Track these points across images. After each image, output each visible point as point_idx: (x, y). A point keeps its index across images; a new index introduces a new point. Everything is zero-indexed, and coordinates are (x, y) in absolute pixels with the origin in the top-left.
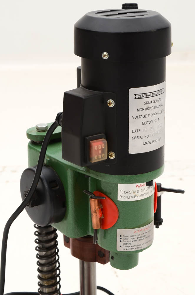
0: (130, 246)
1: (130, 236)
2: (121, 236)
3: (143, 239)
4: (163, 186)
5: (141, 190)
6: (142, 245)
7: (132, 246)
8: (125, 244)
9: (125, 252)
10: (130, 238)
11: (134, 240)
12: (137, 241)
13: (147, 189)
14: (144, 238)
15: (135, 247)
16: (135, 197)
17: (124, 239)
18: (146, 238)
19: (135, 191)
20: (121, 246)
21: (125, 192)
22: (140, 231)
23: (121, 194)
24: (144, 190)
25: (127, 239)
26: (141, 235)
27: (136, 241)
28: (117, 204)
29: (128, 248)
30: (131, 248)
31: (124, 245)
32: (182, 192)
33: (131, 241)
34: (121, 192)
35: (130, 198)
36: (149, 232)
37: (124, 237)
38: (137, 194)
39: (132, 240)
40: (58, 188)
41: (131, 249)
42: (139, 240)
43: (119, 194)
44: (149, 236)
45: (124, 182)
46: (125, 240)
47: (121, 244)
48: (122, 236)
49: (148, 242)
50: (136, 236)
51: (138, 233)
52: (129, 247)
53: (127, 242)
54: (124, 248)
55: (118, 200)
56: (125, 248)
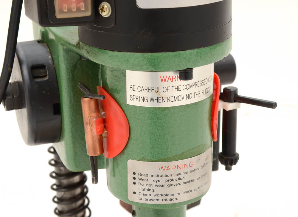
0: (152, 194)
1: (152, 176)
2: (134, 173)
3: (179, 184)
4: (240, 93)
5: (171, 88)
6: (175, 195)
7: (155, 195)
8: (142, 189)
9: (142, 204)
10: (151, 180)
11: (158, 183)
12: (166, 186)
13: (185, 87)
14: (181, 182)
15: (161, 198)
16: (158, 100)
17: (140, 179)
18: (185, 183)
19: (158, 88)
20: (134, 193)
21: (140, 89)
22: (170, 168)
23: (133, 93)
24: (178, 89)
25: (146, 180)
26: (173, 176)
27: (162, 186)
28: (126, 112)
29: (147, 197)
30: (152, 197)
31: (141, 191)
32: (271, 105)
33: (154, 186)
34: (132, 88)
35: (149, 101)
36: (191, 172)
37: (141, 177)
38: (163, 94)
39: (154, 184)
40: (46, 78)
41: (154, 200)
42: (169, 186)
43: (129, 93)
44: (193, 180)
45: (129, 67)
46: (142, 182)
47: (136, 188)
48: (137, 174)
49: (191, 191)
50: (162, 176)
51: (168, 172)
52: (150, 195)
53: (145, 187)
54: (141, 196)
55: (127, 104)
56: (144, 197)
